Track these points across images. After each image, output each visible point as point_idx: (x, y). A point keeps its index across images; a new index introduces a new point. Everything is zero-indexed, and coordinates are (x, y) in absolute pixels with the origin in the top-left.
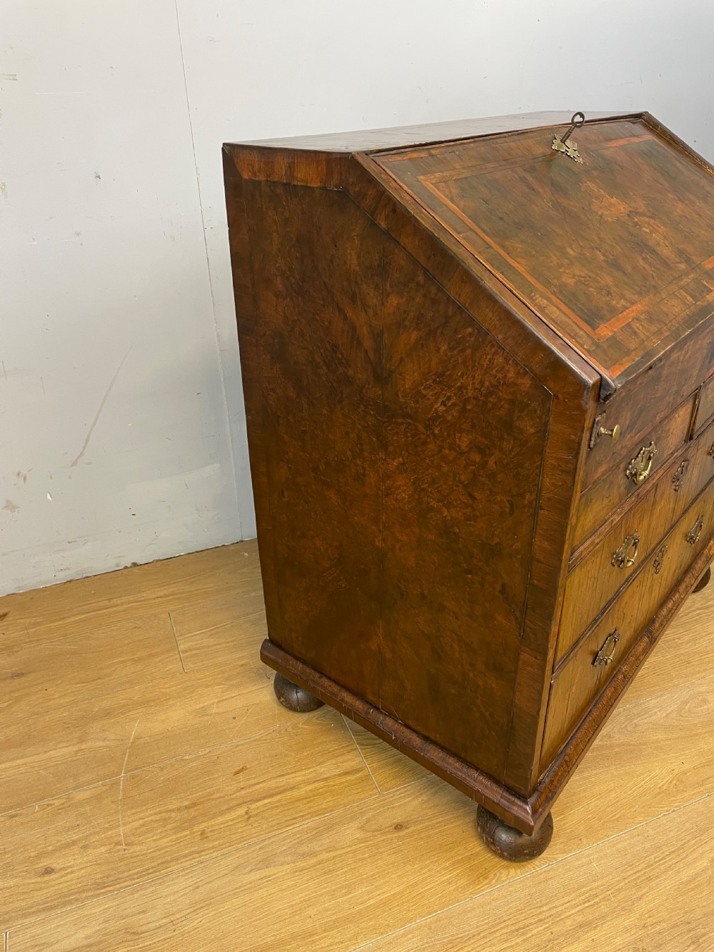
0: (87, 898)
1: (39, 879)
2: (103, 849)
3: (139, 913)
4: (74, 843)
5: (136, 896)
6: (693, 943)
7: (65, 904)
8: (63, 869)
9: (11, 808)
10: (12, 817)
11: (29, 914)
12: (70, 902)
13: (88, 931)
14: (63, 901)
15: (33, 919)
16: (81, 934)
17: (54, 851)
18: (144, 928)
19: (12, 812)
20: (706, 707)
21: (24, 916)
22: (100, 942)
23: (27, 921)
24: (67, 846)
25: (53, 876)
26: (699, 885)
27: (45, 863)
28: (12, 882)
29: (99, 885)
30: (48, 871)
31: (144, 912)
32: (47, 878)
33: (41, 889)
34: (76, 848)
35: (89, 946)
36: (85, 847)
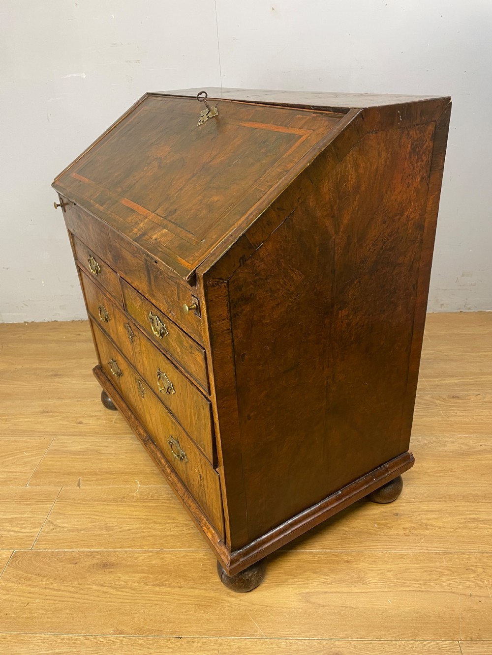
0: (89, 436)
1: (75, 425)
2: (105, 422)
3: (105, 447)
4: (96, 416)
5: (108, 440)
6: (342, 539)
7: (80, 435)
8: (86, 424)
9: (80, 398)
10: (78, 401)
11: (65, 435)
12: (82, 436)
13: (83, 447)
14: (81, 434)
15: (66, 437)
16: (80, 447)
17: (87, 417)
18: (102, 452)
19: (79, 399)
20: (443, 448)
21: (64, 435)
22: (85, 452)
23: (63, 437)
24: (92, 416)
25: (81, 425)
26: (366, 519)
27: (81, 420)
28: (65, 423)
29: (96, 433)
30: (81, 423)
31: (107, 447)
32: (79, 425)
33: (74, 428)
34: (95, 418)
35: (80, 452)
36: (98, 419)
